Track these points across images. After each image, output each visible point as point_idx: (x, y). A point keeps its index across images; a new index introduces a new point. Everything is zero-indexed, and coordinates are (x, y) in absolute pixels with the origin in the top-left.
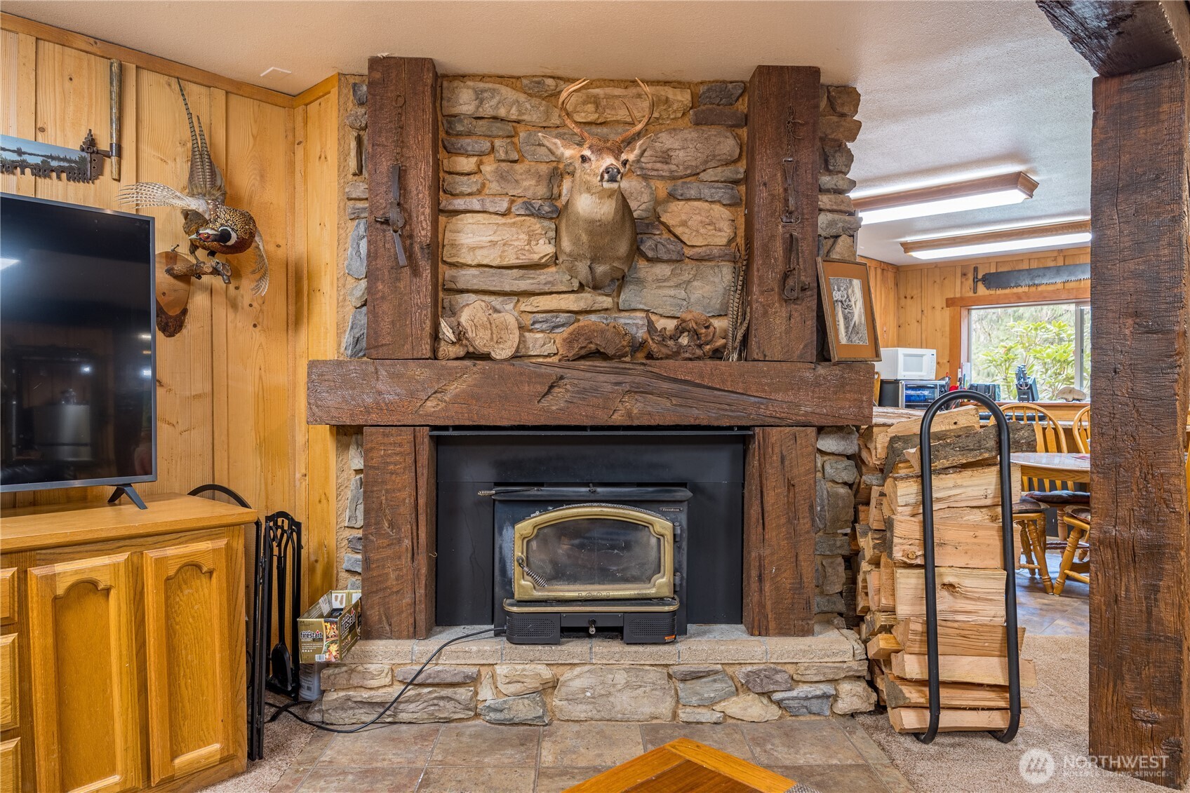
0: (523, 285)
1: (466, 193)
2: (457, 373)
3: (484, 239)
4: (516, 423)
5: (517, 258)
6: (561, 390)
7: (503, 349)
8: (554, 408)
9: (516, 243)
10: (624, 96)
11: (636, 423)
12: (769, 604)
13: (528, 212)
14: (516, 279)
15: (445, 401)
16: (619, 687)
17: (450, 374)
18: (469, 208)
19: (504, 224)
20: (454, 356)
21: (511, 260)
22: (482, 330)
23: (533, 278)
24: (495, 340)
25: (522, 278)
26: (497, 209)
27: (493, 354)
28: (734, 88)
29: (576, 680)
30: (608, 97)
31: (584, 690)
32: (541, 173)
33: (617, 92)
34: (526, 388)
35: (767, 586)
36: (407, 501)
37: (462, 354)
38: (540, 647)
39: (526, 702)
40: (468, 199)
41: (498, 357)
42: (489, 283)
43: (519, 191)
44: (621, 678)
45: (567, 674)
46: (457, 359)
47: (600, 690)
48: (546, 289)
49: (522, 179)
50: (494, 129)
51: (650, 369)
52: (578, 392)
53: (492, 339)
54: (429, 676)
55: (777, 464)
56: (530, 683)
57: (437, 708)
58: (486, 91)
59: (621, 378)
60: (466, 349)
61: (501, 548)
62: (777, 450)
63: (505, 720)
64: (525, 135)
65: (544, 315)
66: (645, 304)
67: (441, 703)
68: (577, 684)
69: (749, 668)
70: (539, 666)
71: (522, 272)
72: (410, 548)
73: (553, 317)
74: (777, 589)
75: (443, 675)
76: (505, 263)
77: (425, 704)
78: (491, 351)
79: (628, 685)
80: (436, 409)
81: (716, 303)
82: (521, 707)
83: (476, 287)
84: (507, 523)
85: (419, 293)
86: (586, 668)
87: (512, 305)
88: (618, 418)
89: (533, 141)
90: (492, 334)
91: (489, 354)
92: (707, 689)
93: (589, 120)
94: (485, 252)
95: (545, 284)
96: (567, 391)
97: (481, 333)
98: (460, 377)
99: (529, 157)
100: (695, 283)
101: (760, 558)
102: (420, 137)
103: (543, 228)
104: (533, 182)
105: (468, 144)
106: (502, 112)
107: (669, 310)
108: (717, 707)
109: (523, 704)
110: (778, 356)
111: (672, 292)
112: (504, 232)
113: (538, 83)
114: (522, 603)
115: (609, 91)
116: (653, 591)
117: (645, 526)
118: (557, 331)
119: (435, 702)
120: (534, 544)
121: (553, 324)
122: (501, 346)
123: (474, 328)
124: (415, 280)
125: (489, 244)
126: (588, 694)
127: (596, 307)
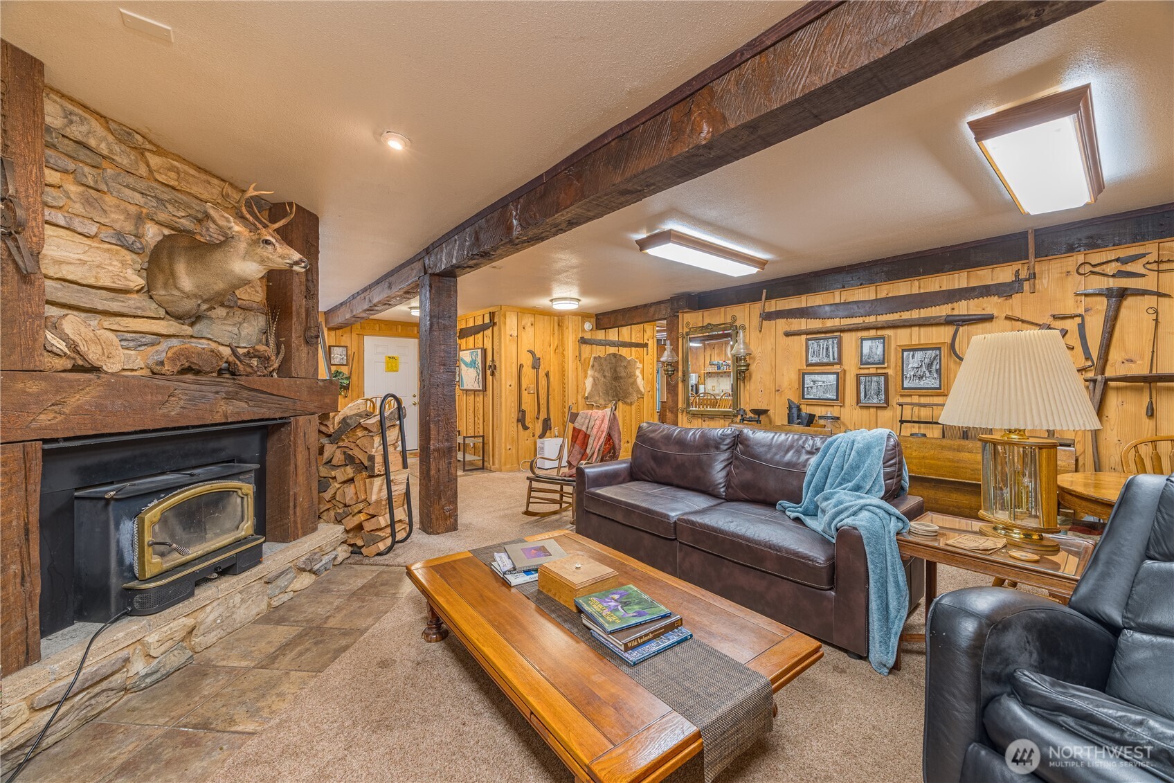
0: (115, 306)
1: (51, 204)
2: (79, 385)
3: (71, 255)
4: (142, 428)
5: (114, 282)
6: (174, 399)
7: (113, 363)
8: (173, 413)
9: (111, 268)
10: (197, 178)
11: (230, 420)
12: (299, 520)
13: (119, 243)
14: (105, 300)
15: (64, 413)
16: (238, 605)
17: (71, 387)
18: (54, 221)
19: (98, 248)
20: (62, 369)
21: (107, 283)
22: (93, 345)
23: (123, 302)
24: (106, 354)
25: (112, 299)
26: (86, 231)
27: (104, 368)
28: (265, 204)
29: (211, 615)
30: (187, 173)
31: (215, 621)
32: (130, 212)
33: (192, 172)
34: (149, 397)
35: (298, 509)
36: (14, 523)
37: (69, 366)
38: (181, 605)
39: (176, 652)
40: (53, 211)
41: (110, 371)
42: (76, 298)
43: (107, 220)
44: (238, 598)
45: (201, 615)
46: (64, 371)
47: (226, 614)
48: (139, 313)
49: (111, 212)
50: (81, 153)
51: (237, 382)
52: (189, 400)
53: (103, 354)
54: (86, 680)
55: (302, 438)
56: (179, 635)
57: (89, 708)
58: (76, 115)
59: (218, 389)
60: (73, 362)
61: (118, 541)
62: (302, 430)
63: (162, 676)
64: (113, 172)
65: (134, 335)
66: (212, 335)
67: (93, 702)
68: (211, 617)
69: (304, 558)
70: (181, 620)
71: (112, 295)
72: (20, 574)
73: (141, 337)
74: (302, 510)
75: (101, 672)
76: (100, 284)
77: (76, 712)
78: (103, 364)
79: (243, 601)
80: (53, 422)
81: (254, 339)
82: (173, 658)
83: (63, 301)
84: (124, 518)
85: (30, 303)
86: (215, 604)
87: (96, 322)
88: (218, 418)
89: (120, 181)
90: (103, 349)
91: (102, 367)
92: (282, 582)
93: (171, 184)
94: (71, 268)
95: (136, 308)
96: (180, 399)
97: (93, 348)
98: (83, 389)
99: (114, 193)
100: (245, 325)
101: (295, 494)
102: (29, 137)
103: (133, 260)
104: (122, 217)
105: (50, 156)
106: (92, 142)
107: (226, 341)
108: (289, 590)
109: (174, 656)
110: (304, 375)
111: (230, 328)
112: (96, 255)
113: (129, 134)
114: (155, 578)
115: (186, 168)
116: (243, 533)
117: (234, 491)
118: (139, 349)
119: (87, 703)
120: (157, 527)
121: (139, 343)
122: (111, 361)
123: (84, 343)
124: (24, 287)
125: (78, 262)
126: (219, 621)
127: (183, 333)
